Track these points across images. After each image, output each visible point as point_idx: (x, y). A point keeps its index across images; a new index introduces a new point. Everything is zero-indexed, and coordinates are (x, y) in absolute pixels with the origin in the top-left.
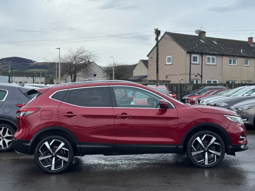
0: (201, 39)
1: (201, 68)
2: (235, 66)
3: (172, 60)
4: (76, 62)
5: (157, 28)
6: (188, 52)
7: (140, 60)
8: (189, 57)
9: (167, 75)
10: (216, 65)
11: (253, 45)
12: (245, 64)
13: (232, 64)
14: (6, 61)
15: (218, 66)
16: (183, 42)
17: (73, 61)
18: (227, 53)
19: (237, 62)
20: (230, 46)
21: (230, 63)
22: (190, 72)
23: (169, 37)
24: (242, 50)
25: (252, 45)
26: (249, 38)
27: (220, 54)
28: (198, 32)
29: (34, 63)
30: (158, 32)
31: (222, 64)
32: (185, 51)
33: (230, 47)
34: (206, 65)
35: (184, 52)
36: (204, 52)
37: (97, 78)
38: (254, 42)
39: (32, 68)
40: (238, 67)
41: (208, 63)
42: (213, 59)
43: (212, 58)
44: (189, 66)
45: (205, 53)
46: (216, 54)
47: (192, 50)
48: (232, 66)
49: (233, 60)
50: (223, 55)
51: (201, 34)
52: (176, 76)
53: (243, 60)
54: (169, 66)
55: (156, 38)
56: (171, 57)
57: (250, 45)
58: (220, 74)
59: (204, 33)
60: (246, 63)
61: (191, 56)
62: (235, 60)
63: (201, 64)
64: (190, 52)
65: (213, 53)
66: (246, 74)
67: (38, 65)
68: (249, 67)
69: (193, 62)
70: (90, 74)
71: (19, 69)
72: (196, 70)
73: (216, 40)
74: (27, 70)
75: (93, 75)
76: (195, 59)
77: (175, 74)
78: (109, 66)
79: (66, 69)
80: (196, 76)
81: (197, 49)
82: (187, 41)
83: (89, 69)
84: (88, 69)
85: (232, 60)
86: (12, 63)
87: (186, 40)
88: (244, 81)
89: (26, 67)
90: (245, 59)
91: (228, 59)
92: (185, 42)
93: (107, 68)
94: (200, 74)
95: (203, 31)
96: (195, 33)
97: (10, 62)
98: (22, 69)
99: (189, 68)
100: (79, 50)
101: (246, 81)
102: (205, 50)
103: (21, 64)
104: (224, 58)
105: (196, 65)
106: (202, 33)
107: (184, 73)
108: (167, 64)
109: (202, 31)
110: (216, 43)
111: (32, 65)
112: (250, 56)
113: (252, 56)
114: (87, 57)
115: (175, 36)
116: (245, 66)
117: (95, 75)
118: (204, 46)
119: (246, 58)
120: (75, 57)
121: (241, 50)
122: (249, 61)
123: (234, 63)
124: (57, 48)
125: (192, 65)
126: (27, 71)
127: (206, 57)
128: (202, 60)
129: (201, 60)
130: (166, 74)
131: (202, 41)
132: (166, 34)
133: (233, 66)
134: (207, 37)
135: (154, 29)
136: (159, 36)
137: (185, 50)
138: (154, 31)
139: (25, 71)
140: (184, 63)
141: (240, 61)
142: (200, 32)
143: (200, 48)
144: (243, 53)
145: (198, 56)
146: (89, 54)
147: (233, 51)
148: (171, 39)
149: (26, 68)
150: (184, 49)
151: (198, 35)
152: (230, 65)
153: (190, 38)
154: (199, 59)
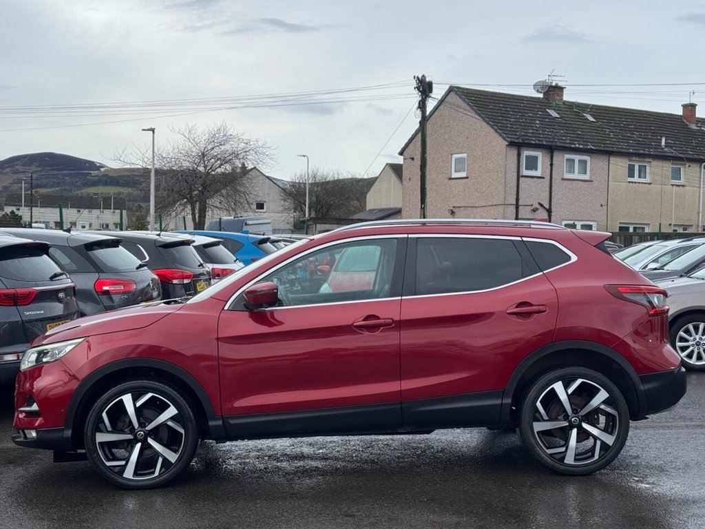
0: (550, 108)
1: (548, 189)
2: (645, 183)
3: (468, 166)
4: (205, 167)
5: (423, 76)
6: (511, 144)
7: (387, 164)
8: (515, 157)
9: (454, 207)
10: (592, 181)
11: (697, 126)
12: (672, 179)
13: (636, 179)
14: (23, 165)
15: (595, 184)
16: (499, 114)
17: (198, 166)
18: (623, 147)
19: (650, 173)
20: (633, 126)
21: (631, 174)
22: (517, 200)
23: (460, 102)
24: (666, 140)
25: (694, 127)
26: (685, 106)
27: (603, 149)
28: (542, 88)
29: (99, 170)
30: (425, 87)
31: (607, 179)
32: (505, 139)
33: (631, 131)
34: (563, 179)
35: (499, 143)
36: (558, 144)
37: (265, 214)
38: (698, 118)
39: (95, 184)
40: (651, 185)
41: (567, 176)
42: (583, 163)
43: (580, 161)
44: (515, 183)
45: (560, 146)
46: (592, 149)
47: (523, 137)
48: (636, 183)
49: (640, 166)
50: (610, 153)
51: (551, 93)
52: (479, 210)
53: (668, 167)
54: (459, 181)
55: (419, 103)
56: (465, 155)
57: (687, 125)
58: (602, 205)
59: (559, 89)
60: (676, 174)
61: (519, 155)
62: (645, 166)
63: (548, 178)
64: (518, 143)
65: (581, 146)
66: (676, 206)
67: (111, 175)
68: (683, 186)
69: (525, 172)
70: (246, 202)
71: (58, 187)
72: (534, 193)
73: (594, 110)
74: (80, 190)
75: (254, 207)
76: (532, 163)
77: (477, 205)
78: (297, 181)
79: (176, 188)
80: (535, 210)
81: (537, 135)
82: (511, 113)
83: (242, 189)
84: (238, 188)
85: (637, 168)
86: (39, 169)
87: (509, 109)
88: (670, 225)
89: (77, 182)
90: (673, 164)
91: (624, 165)
92: (504, 115)
93: (293, 185)
94: (545, 205)
95: (557, 84)
96: (533, 90)
97: (33, 168)
98: (67, 188)
99: (516, 189)
100: (215, 135)
101: (675, 225)
102: (560, 138)
103: (65, 172)
104: (613, 160)
105: (535, 179)
106: (553, 91)
107: (501, 201)
108: (454, 175)
109: (554, 84)
110: (591, 119)
111: (94, 176)
112: (688, 156)
113: (692, 156)
114: (237, 156)
115: (477, 99)
116: (673, 185)
117: (260, 206)
118: (557, 127)
119: (674, 162)
120: (203, 155)
121: (661, 140)
122: (685, 171)
123: (642, 174)
124: (147, 128)
125: (522, 179)
126: (82, 194)
127: (561, 159)
128: (551, 165)
129: (549, 167)
130: (452, 206)
131: (554, 114)
132: (452, 93)
133: (639, 183)
134: (567, 102)
135: (415, 78)
136: (430, 97)
137: (503, 137)
138: (414, 84)
139: (76, 192)
140: (502, 173)
141: (657, 170)
142: (547, 89)
143: (546, 133)
144: (665, 146)
145: (539, 154)
146: (242, 145)
147: (638, 143)
148: (466, 105)
149: (78, 184)
150: (501, 135)
151: (541, 96)
152: (630, 179)
153: (519, 104)
154: (543, 162)
